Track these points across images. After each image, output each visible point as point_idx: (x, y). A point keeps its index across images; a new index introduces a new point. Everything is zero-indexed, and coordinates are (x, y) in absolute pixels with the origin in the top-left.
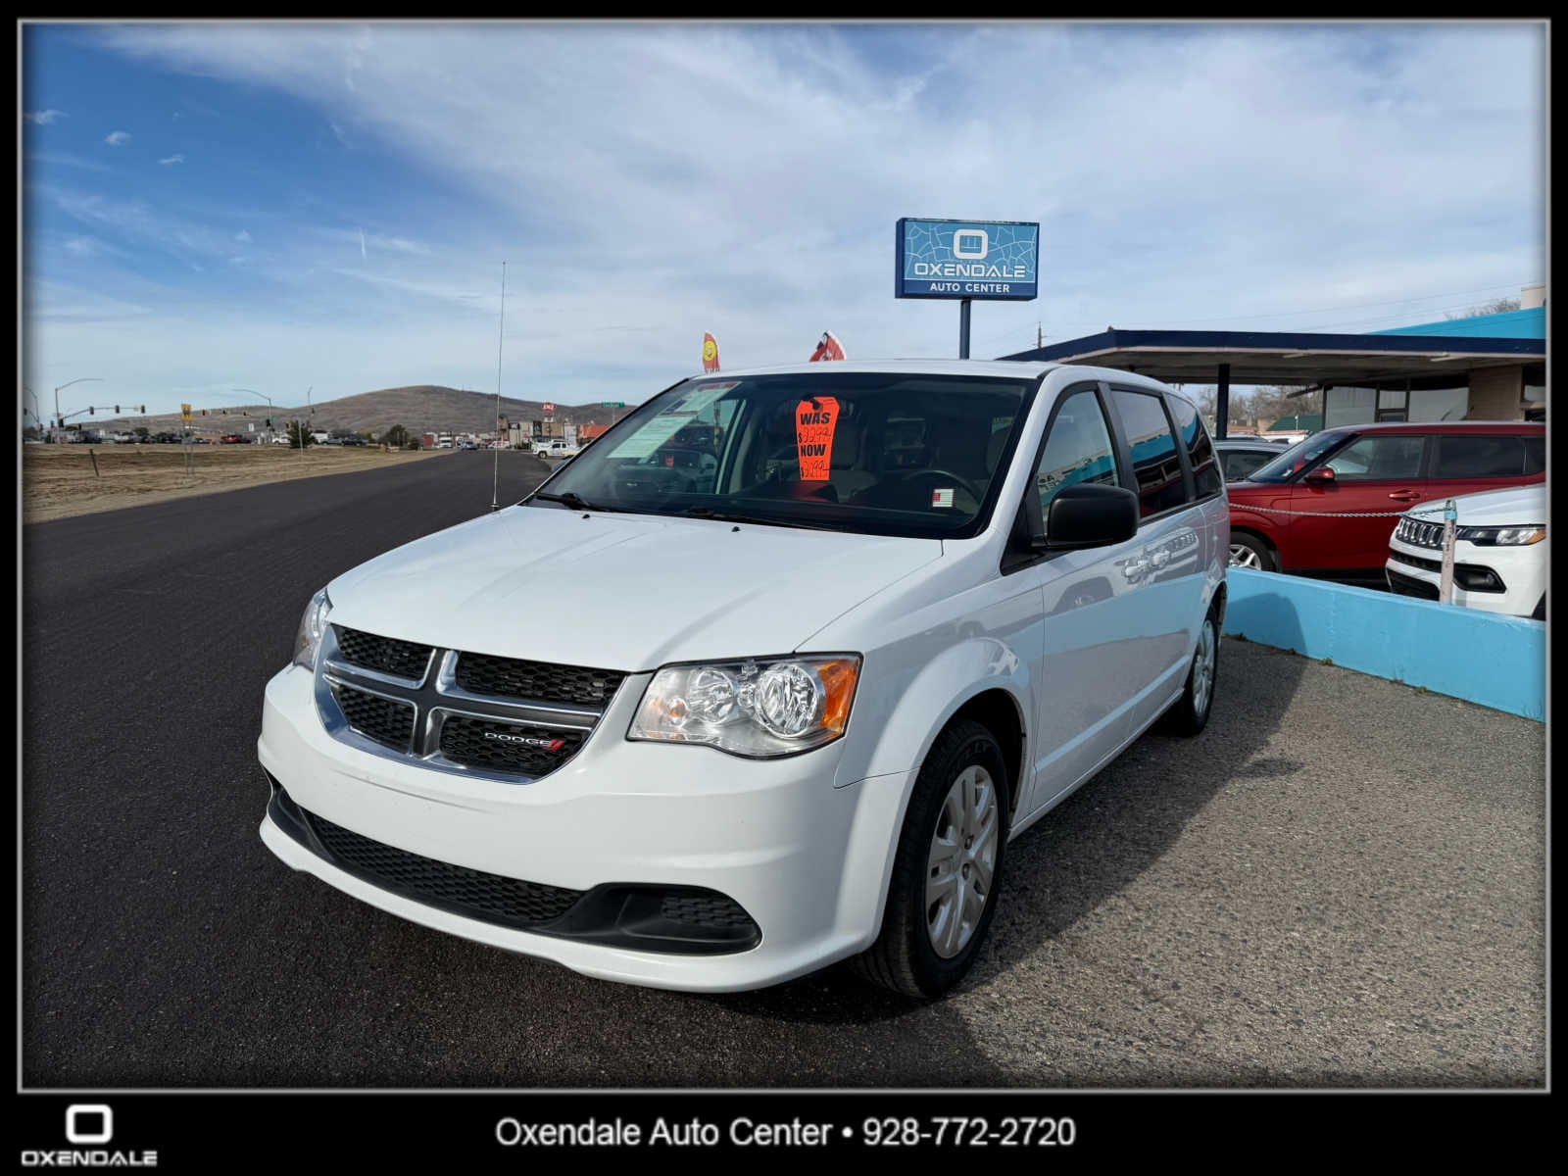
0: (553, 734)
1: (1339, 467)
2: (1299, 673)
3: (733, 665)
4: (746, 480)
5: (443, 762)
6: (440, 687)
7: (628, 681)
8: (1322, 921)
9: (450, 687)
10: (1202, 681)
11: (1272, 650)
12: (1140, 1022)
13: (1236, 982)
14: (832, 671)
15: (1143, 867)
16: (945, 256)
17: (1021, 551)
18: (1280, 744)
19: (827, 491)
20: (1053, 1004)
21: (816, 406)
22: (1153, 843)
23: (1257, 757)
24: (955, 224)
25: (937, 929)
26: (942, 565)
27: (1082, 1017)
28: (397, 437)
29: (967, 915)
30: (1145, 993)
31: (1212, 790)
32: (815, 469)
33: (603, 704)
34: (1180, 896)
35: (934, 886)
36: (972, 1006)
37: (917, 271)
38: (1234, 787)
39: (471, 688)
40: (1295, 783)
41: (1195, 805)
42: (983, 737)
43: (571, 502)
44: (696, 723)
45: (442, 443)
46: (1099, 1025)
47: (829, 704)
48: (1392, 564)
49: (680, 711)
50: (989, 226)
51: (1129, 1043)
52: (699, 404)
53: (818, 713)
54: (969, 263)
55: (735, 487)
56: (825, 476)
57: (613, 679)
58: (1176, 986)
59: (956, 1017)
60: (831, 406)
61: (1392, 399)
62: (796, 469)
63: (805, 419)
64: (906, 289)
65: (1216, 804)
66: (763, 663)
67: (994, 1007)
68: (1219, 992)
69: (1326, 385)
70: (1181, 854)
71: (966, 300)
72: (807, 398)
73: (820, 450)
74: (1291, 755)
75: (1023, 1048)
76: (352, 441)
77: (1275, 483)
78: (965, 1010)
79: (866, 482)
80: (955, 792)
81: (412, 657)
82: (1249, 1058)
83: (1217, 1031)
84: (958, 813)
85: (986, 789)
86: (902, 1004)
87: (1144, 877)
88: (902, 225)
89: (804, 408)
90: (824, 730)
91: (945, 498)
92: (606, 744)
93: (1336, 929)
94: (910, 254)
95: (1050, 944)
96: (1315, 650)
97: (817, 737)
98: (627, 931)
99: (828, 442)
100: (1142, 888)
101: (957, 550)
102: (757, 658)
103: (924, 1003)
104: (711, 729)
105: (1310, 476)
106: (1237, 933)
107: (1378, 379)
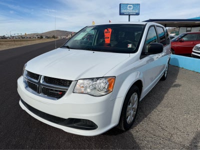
0: (60, 91)
1: (184, 39)
2: (179, 70)
3: (92, 79)
4: (97, 43)
5: (43, 95)
6: (41, 82)
7: (73, 83)
8: (189, 114)
9: (43, 82)
10: (166, 72)
11: (174, 66)
12: (162, 135)
13: (177, 126)
14: (110, 80)
15: (159, 104)
16: (127, 9)
17: (143, 55)
18: (177, 82)
19: (109, 45)
20: (147, 131)
21: (108, 30)
22: (160, 99)
23: (174, 84)
24: (128, 4)
25: (128, 120)
26: (130, 59)
27: (152, 134)
28: (54, 37)
29: (133, 116)
30: (162, 128)
31: (168, 89)
32: (107, 41)
33: (69, 86)
34: (165, 109)
35: (128, 114)
36: (133, 131)
37: (123, 11)
38: (171, 89)
39: (47, 82)
40: (181, 88)
41: (166, 92)
42: (137, 88)
43: (68, 47)
44: (85, 89)
45: (59, 38)
46: (155, 135)
47: (110, 86)
48: (193, 53)
49: (83, 87)
50: (133, 4)
51: (160, 139)
52: (88, 30)
53: (108, 87)
54: (130, 10)
55: (95, 44)
56: (109, 42)
57: (70, 82)
58: (167, 127)
59: (131, 134)
60: (110, 30)
61: (189, 29)
62: (105, 41)
63: (106, 32)
64: (121, 14)
65: (169, 92)
66: (98, 78)
67: (137, 132)
68: (174, 128)
69: (180, 27)
70: (164, 101)
71: (129, 15)
72: (106, 29)
73: (108, 38)
74: (180, 83)
75: (142, 140)
76: (48, 38)
77: (174, 41)
78: (132, 132)
79: (116, 43)
80: (131, 98)
81: (37, 76)
82: (181, 142)
83: (175, 136)
84: (132, 101)
85: (136, 96)
86: (122, 132)
87: (159, 105)
88: (120, 5)
89: (106, 30)
90: (109, 90)
91: (130, 46)
92: (70, 94)
93: (192, 115)
94: (122, 9)
95: (145, 118)
96: (181, 66)
97: (108, 92)
98: (75, 125)
99: (109, 36)
100: (159, 107)
101: (132, 55)
102: (96, 78)
103: (126, 131)
104: (89, 90)
105: (180, 40)
106: (175, 116)
107: (187, 26)
